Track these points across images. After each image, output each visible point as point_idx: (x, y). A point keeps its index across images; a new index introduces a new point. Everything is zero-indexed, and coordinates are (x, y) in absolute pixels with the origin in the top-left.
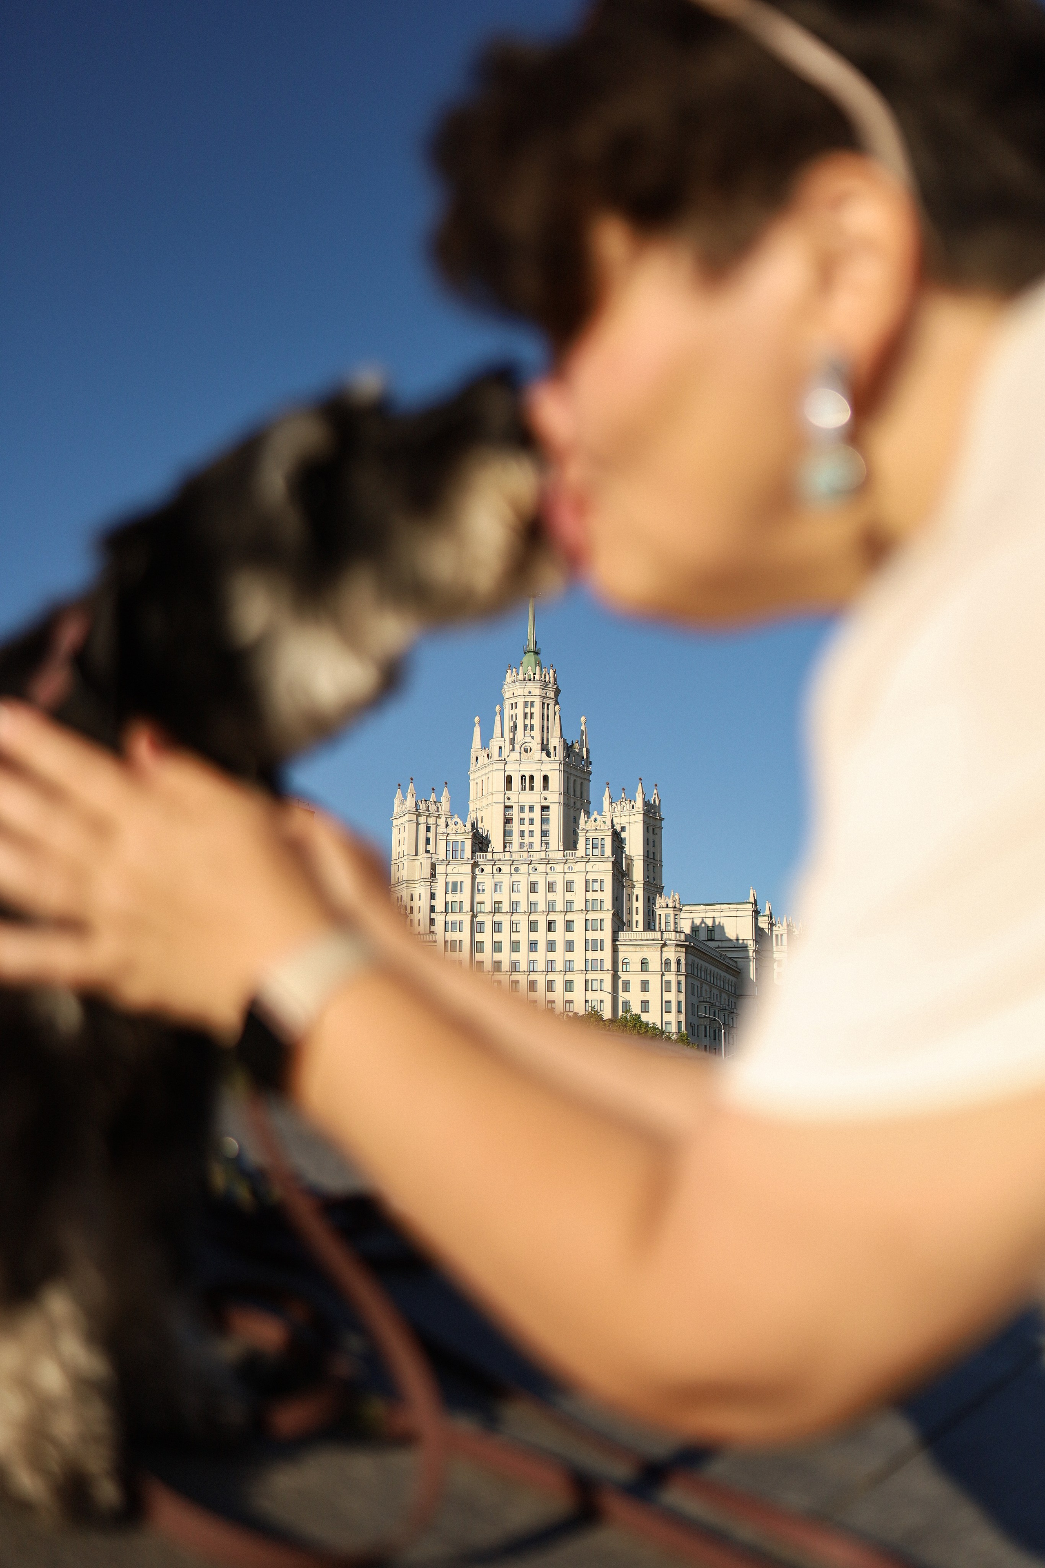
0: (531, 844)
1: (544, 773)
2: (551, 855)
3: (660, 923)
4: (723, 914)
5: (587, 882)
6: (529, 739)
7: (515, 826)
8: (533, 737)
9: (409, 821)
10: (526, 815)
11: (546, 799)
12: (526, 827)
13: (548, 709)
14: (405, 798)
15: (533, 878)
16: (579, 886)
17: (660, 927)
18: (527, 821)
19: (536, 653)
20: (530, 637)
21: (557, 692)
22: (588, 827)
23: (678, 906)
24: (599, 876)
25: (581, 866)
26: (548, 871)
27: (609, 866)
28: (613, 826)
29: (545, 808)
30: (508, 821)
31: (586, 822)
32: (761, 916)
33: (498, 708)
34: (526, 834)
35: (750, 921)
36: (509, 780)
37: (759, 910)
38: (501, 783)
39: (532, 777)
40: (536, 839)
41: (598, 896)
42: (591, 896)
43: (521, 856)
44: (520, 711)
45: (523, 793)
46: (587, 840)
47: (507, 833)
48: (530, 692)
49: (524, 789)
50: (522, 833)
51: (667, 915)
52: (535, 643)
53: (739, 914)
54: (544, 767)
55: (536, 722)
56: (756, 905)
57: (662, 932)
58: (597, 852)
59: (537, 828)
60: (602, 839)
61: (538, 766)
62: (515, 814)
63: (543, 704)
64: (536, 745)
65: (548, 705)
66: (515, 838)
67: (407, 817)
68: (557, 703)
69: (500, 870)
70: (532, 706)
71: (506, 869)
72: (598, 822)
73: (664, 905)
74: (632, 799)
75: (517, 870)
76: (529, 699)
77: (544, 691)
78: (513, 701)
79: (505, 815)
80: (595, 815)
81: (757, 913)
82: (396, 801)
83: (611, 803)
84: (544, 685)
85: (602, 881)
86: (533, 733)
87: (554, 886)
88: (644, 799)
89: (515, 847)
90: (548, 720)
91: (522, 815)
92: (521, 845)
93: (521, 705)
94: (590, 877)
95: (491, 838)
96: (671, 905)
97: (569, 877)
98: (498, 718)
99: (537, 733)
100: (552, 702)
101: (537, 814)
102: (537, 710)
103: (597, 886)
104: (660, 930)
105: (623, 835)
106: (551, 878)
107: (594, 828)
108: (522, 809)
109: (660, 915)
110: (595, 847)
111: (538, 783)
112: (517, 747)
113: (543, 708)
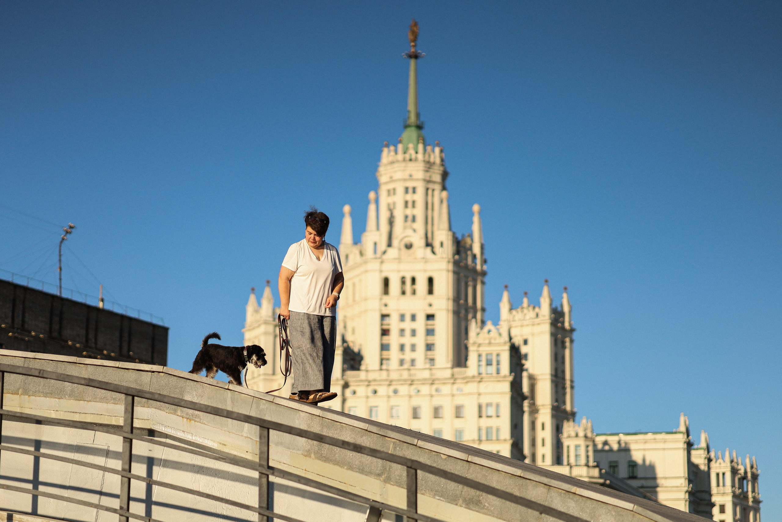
0: (413, 361)
1: (429, 274)
2: (439, 374)
3: (568, 456)
4: (647, 446)
5: (480, 407)
6: (409, 232)
7: (393, 339)
8: (415, 231)
9: (266, 333)
10: (408, 325)
11: (430, 305)
12: (407, 340)
13: (433, 196)
14: (259, 304)
15: (416, 402)
16: (470, 411)
17: (568, 461)
18: (408, 333)
19: (419, 127)
20: (411, 107)
21: (445, 175)
22: (480, 341)
23: (589, 435)
24: (494, 400)
25: (472, 387)
26: (434, 393)
27: (506, 387)
28: (511, 339)
29: (430, 317)
30: (385, 332)
31: (478, 334)
32: (694, 449)
33: (372, 195)
34: (408, 348)
35: (681, 455)
36: (386, 282)
37: (692, 441)
38: (378, 286)
39: (413, 280)
40: (420, 354)
41: (493, 423)
42: (484, 422)
43: (401, 375)
44: (399, 199)
45: (403, 297)
46: (480, 356)
47: (384, 347)
48: (411, 176)
49: (403, 293)
50: (402, 347)
51: (577, 447)
52: (418, 115)
53: (667, 446)
54: (429, 266)
55: (419, 211)
56: (688, 436)
57: (571, 467)
58: (492, 369)
59: (420, 340)
60: (498, 355)
61: (420, 266)
62: (394, 324)
63: (427, 189)
64: (418, 240)
65: (433, 190)
66: (394, 354)
67: (262, 329)
68: (444, 188)
69: (375, 392)
70: (414, 190)
71: (382, 390)
72: (492, 334)
73: (573, 434)
74: (535, 304)
75: (395, 392)
76: (410, 184)
77: (428, 174)
78: (391, 186)
79: (382, 325)
80: (489, 326)
81: (689, 445)
82: (250, 309)
83: (511, 309)
84: (429, 165)
85: (498, 406)
86: (415, 226)
87: (440, 411)
88: (551, 305)
89: (394, 364)
90: (433, 209)
91: (403, 325)
92: (402, 362)
93: (400, 191)
94: (484, 400)
95: (364, 353)
96: (581, 434)
97: (458, 401)
98: (372, 207)
99: (419, 225)
100: (438, 187)
101: (420, 324)
102: (419, 197)
103: (491, 411)
104: (568, 464)
105: (524, 350)
106: (437, 401)
107: (487, 341)
108: (402, 317)
109: (568, 447)
110: (489, 363)
111: (422, 286)
112: (395, 242)
113: (427, 194)
